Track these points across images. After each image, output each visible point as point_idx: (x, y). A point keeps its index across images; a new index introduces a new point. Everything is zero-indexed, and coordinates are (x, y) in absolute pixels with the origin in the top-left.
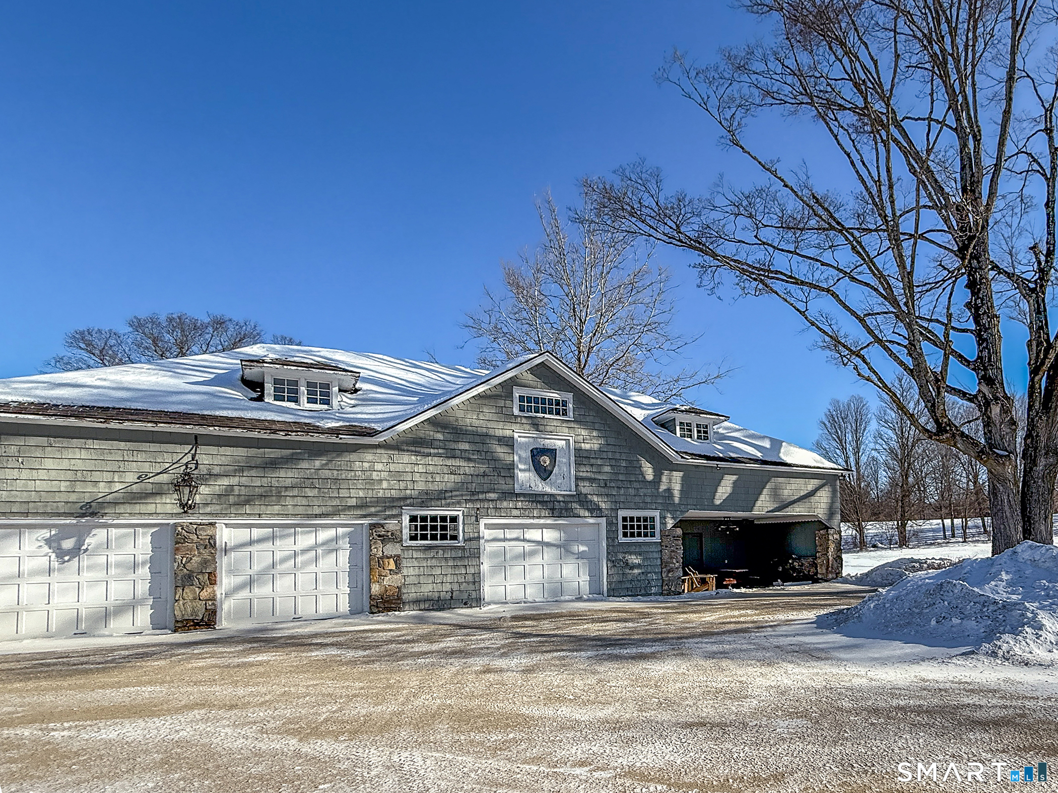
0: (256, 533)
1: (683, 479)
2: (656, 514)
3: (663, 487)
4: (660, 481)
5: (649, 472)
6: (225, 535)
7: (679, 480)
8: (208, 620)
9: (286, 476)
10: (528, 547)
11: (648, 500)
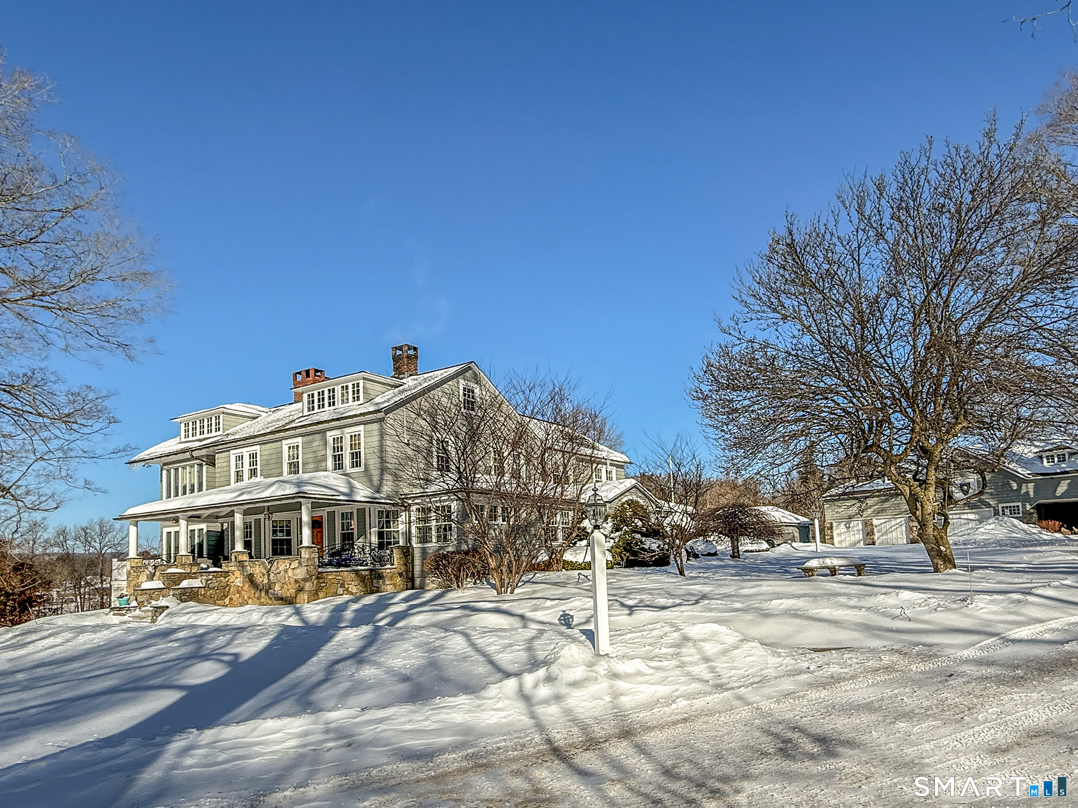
0: (883, 521)
1: (1035, 486)
2: (1020, 504)
3: (1022, 492)
4: (1021, 488)
5: (1015, 486)
6: (875, 522)
7: (1032, 487)
8: (874, 544)
9: (887, 505)
10: (963, 521)
11: (1014, 498)
